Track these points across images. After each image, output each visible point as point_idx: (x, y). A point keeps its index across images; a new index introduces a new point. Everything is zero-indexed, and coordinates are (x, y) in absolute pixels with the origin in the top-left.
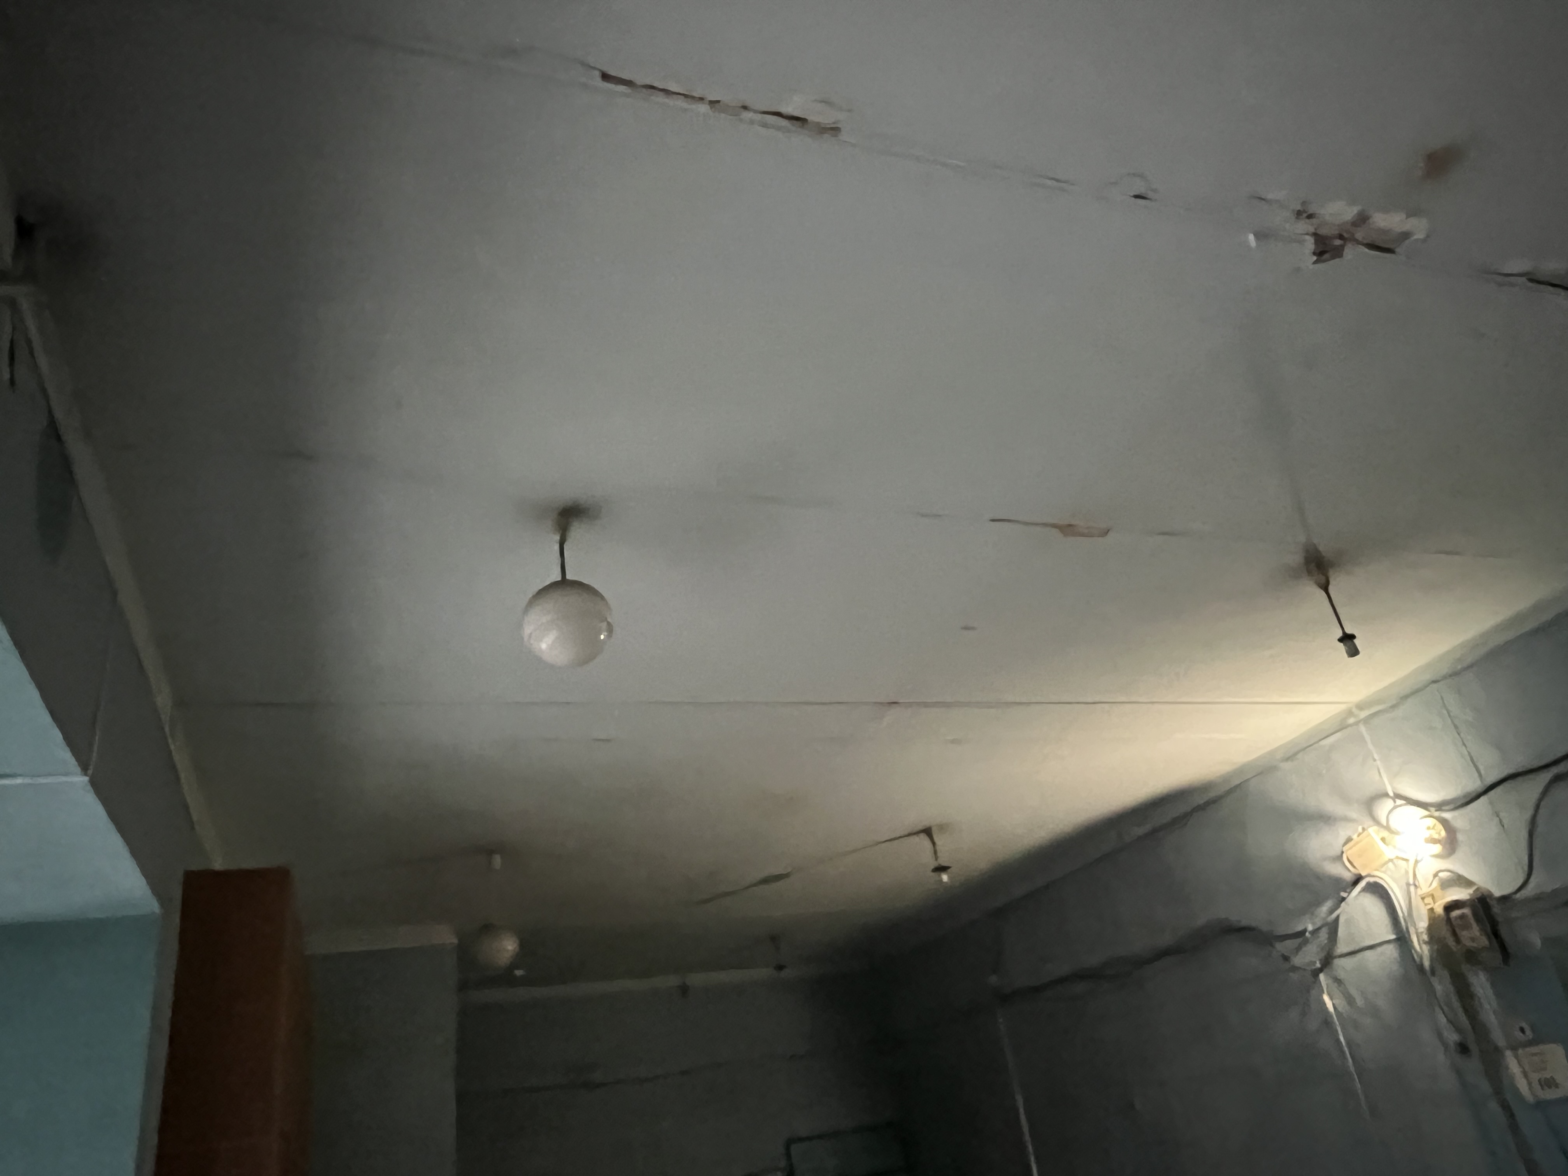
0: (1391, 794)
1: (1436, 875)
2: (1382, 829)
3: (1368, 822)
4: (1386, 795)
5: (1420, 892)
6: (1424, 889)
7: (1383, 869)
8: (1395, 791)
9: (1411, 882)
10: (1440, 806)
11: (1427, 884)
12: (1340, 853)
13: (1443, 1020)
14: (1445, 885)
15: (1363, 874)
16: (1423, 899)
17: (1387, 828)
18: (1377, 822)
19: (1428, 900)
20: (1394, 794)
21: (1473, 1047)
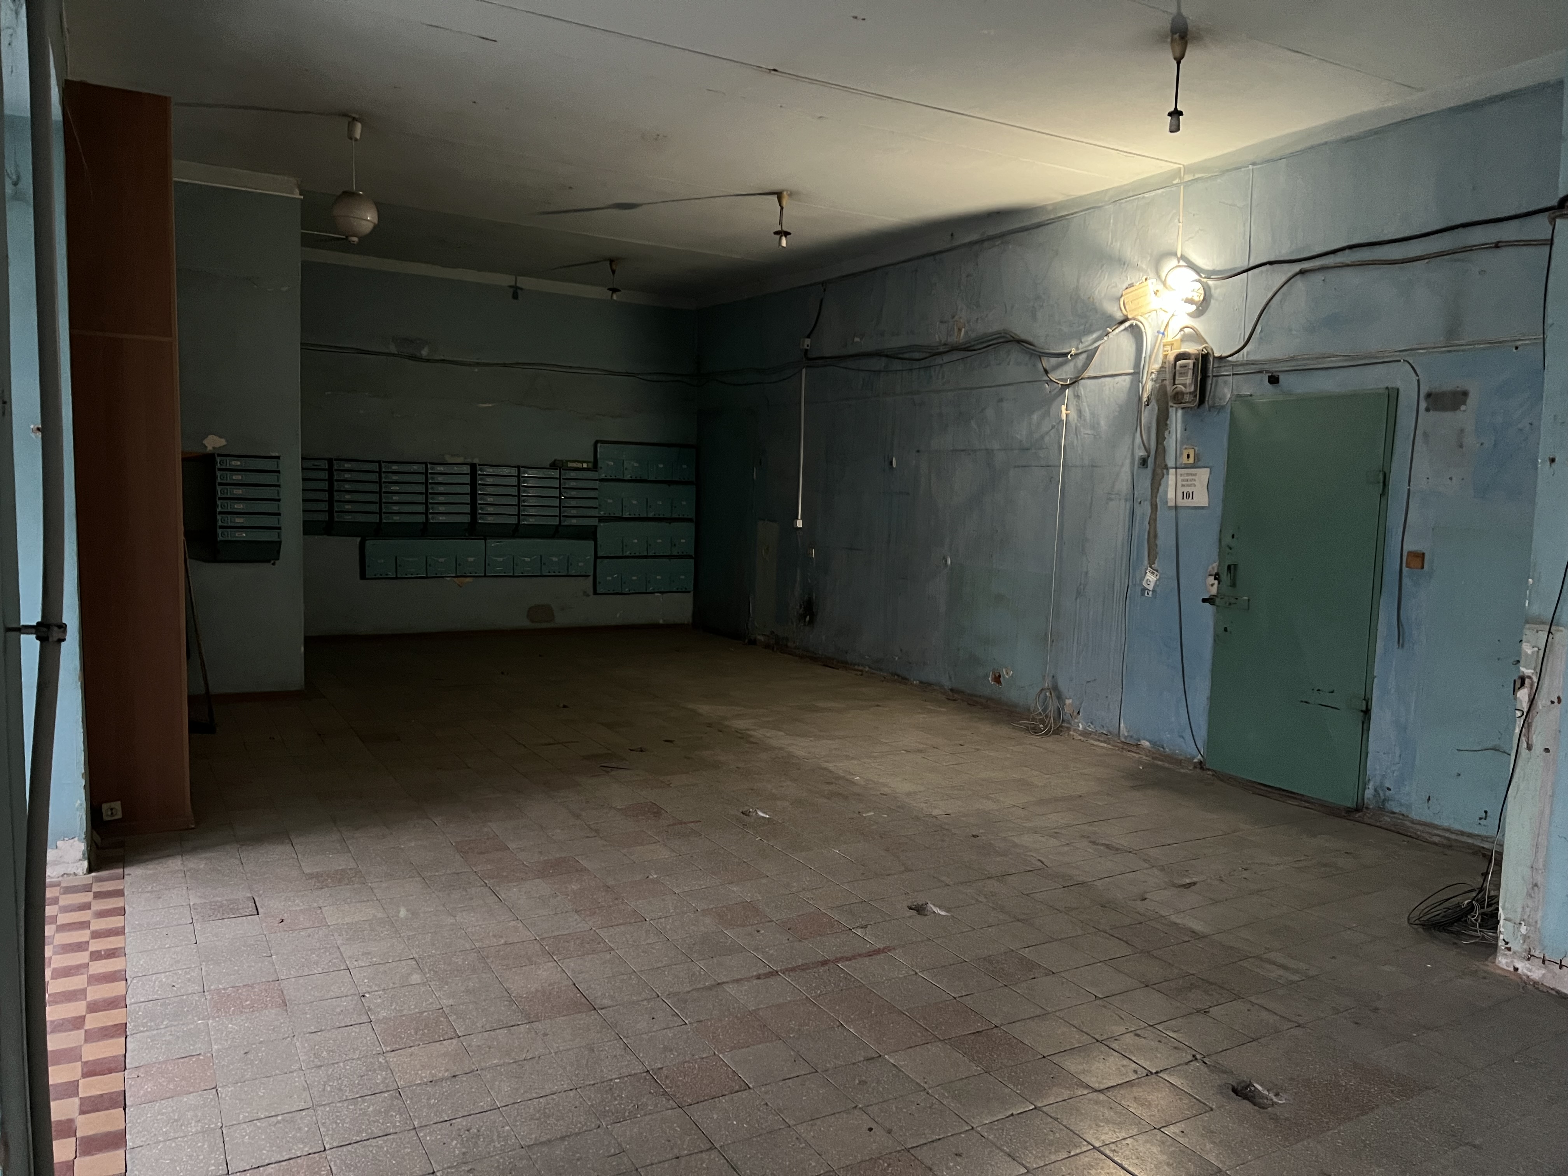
0: (1179, 255)
1: (1181, 330)
2: (1160, 283)
3: (1152, 274)
4: (1175, 254)
5: (1165, 340)
6: (1169, 338)
7: (1146, 316)
8: (1183, 254)
9: (1162, 331)
10: (1210, 274)
11: (1173, 334)
12: (1120, 294)
13: (1138, 440)
14: (1185, 339)
15: (1130, 317)
16: (1164, 346)
17: (1164, 283)
18: (1159, 276)
19: (1168, 348)
20: (1181, 255)
21: (1151, 461)
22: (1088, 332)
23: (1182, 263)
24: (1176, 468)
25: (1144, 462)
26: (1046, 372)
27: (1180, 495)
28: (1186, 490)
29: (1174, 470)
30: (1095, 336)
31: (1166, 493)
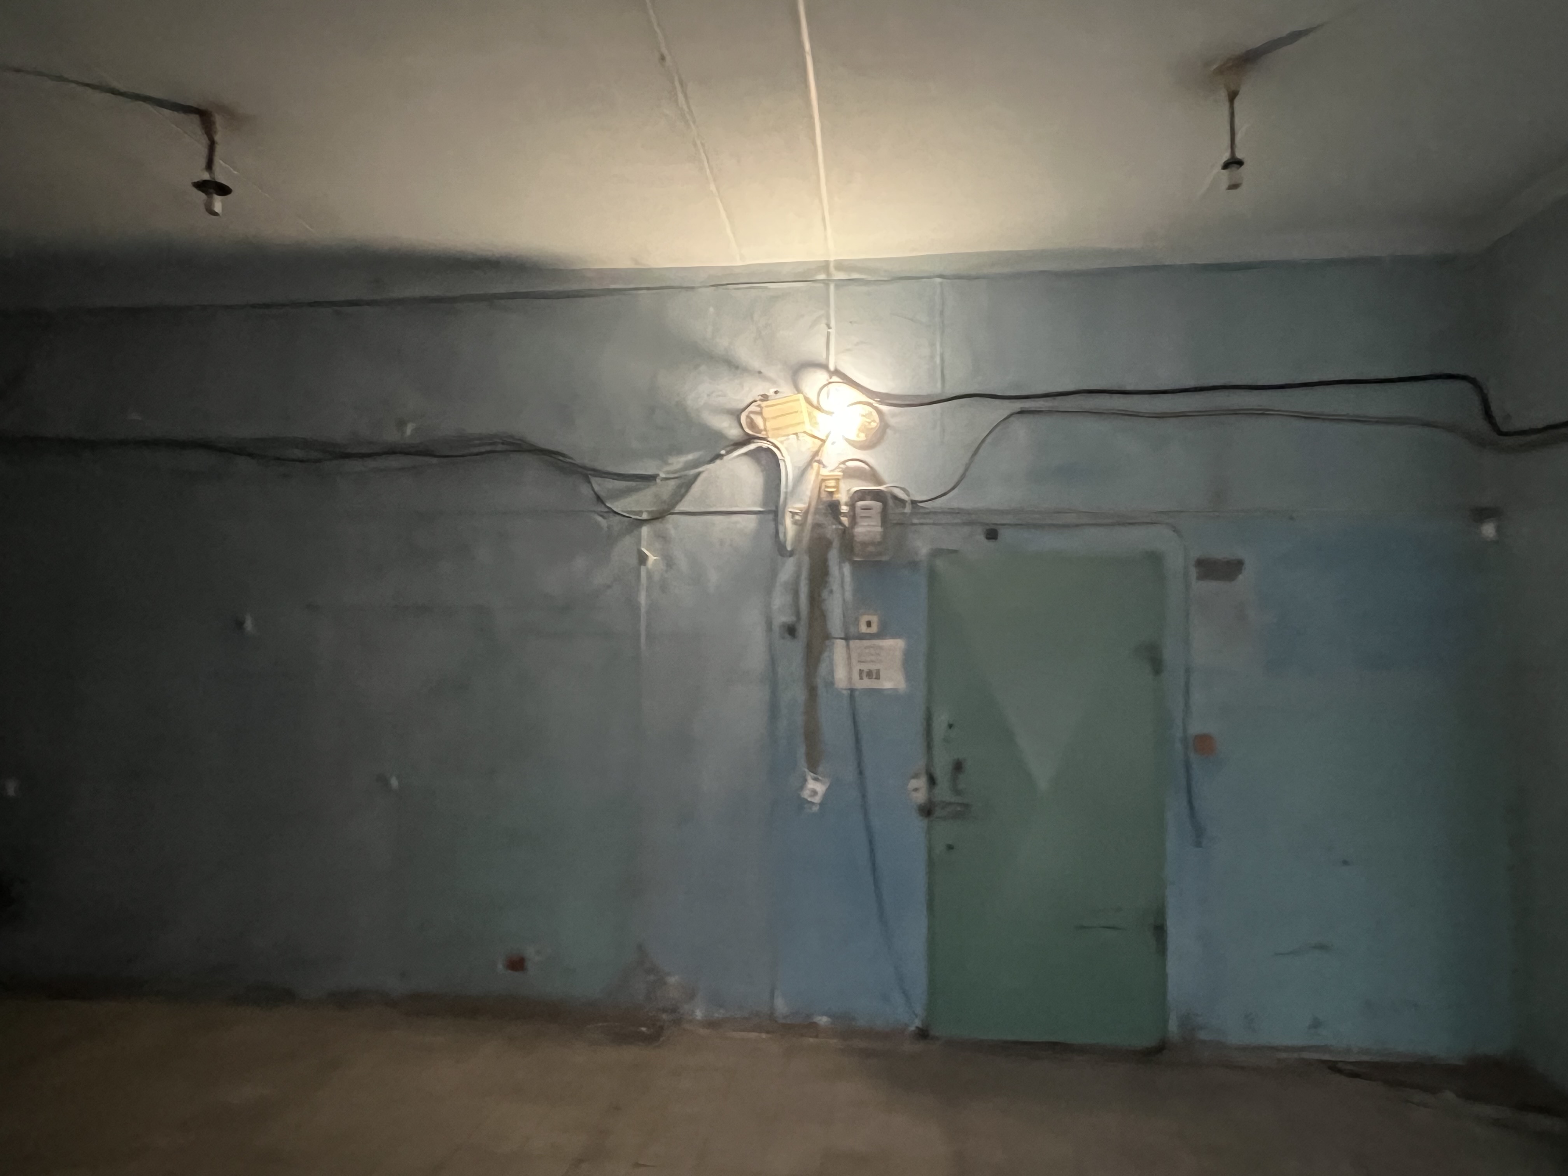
0: (831, 367)
1: (844, 463)
2: (801, 399)
3: (786, 387)
4: (825, 367)
5: (824, 473)
6: (828, 472)
7: (786, 439)
8: (837, 367)
11: (827, 467)
13: (777, 601)
15: (758, 437)
16: (825, 480)
17: (809, 400)
18: (799, 391)
19: (832, 483)
20: (835, 368)
21: (802, 631)
22: (679, 451)
23: (835, 379)
24: (847, 638)
25: (791, 631)
26: (599, 499)
27: (856, 675)
28: (865, 667)
29: (843, 642)
30: (690, 457)
31: (831, 672)
